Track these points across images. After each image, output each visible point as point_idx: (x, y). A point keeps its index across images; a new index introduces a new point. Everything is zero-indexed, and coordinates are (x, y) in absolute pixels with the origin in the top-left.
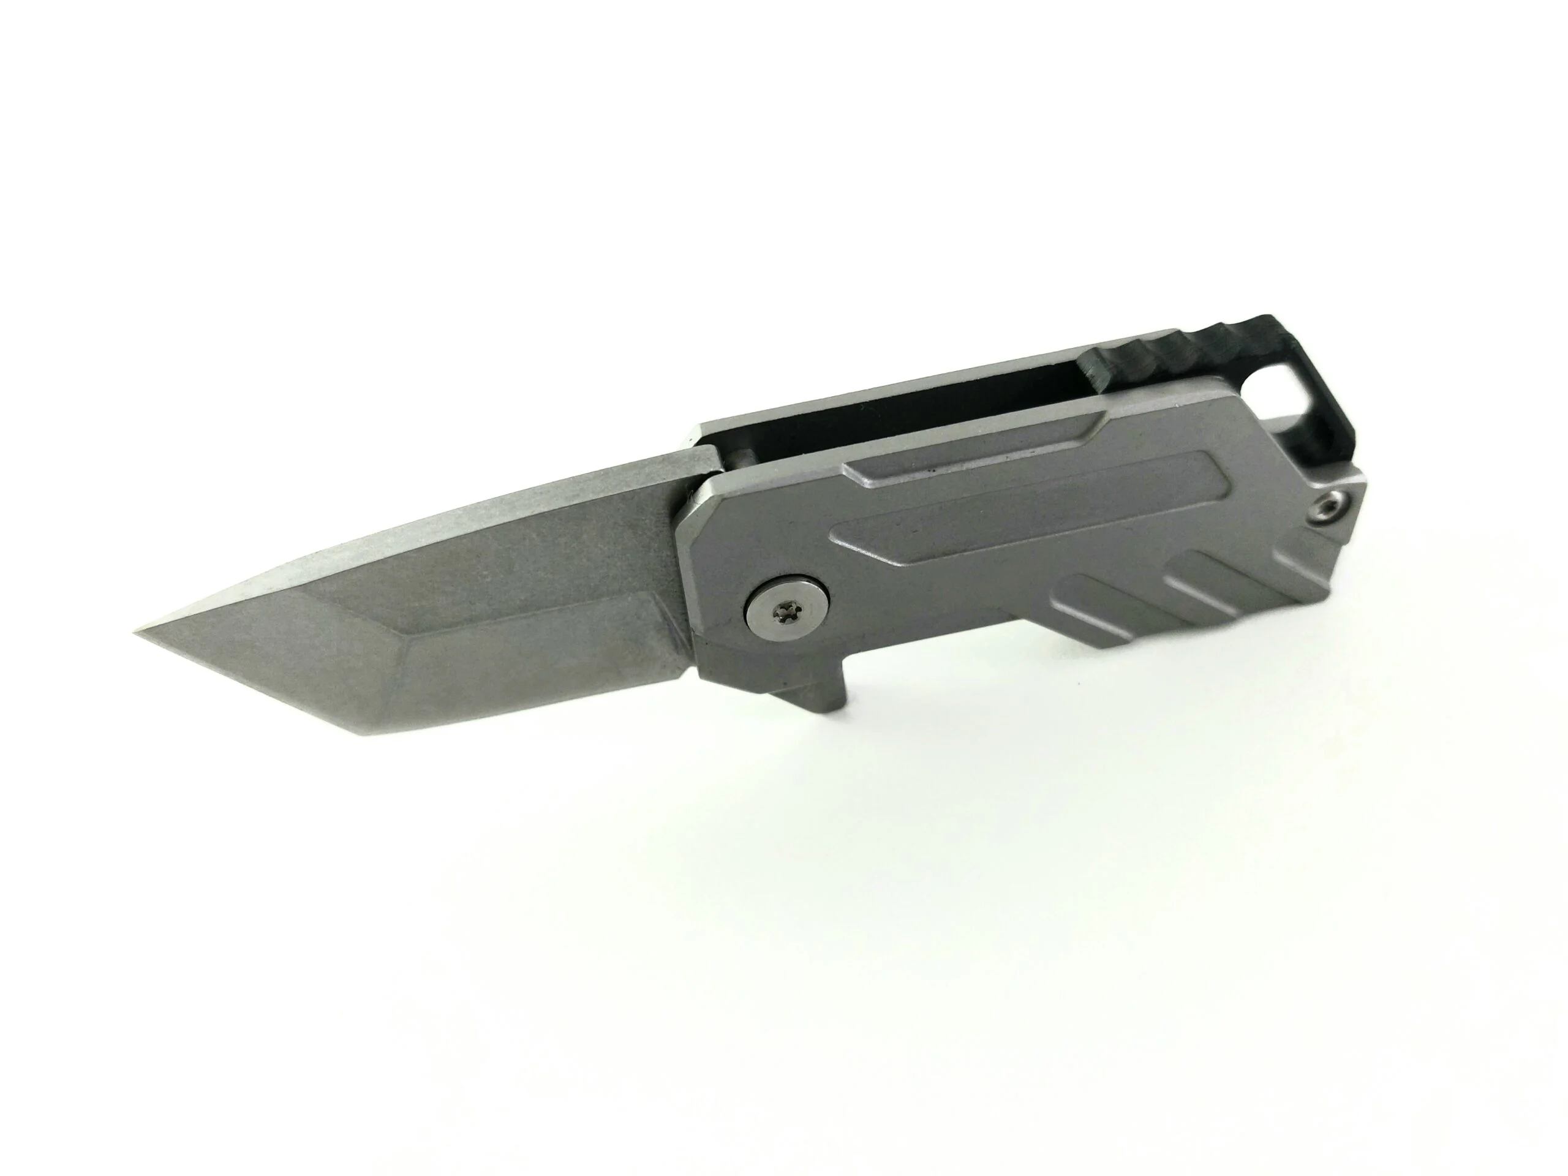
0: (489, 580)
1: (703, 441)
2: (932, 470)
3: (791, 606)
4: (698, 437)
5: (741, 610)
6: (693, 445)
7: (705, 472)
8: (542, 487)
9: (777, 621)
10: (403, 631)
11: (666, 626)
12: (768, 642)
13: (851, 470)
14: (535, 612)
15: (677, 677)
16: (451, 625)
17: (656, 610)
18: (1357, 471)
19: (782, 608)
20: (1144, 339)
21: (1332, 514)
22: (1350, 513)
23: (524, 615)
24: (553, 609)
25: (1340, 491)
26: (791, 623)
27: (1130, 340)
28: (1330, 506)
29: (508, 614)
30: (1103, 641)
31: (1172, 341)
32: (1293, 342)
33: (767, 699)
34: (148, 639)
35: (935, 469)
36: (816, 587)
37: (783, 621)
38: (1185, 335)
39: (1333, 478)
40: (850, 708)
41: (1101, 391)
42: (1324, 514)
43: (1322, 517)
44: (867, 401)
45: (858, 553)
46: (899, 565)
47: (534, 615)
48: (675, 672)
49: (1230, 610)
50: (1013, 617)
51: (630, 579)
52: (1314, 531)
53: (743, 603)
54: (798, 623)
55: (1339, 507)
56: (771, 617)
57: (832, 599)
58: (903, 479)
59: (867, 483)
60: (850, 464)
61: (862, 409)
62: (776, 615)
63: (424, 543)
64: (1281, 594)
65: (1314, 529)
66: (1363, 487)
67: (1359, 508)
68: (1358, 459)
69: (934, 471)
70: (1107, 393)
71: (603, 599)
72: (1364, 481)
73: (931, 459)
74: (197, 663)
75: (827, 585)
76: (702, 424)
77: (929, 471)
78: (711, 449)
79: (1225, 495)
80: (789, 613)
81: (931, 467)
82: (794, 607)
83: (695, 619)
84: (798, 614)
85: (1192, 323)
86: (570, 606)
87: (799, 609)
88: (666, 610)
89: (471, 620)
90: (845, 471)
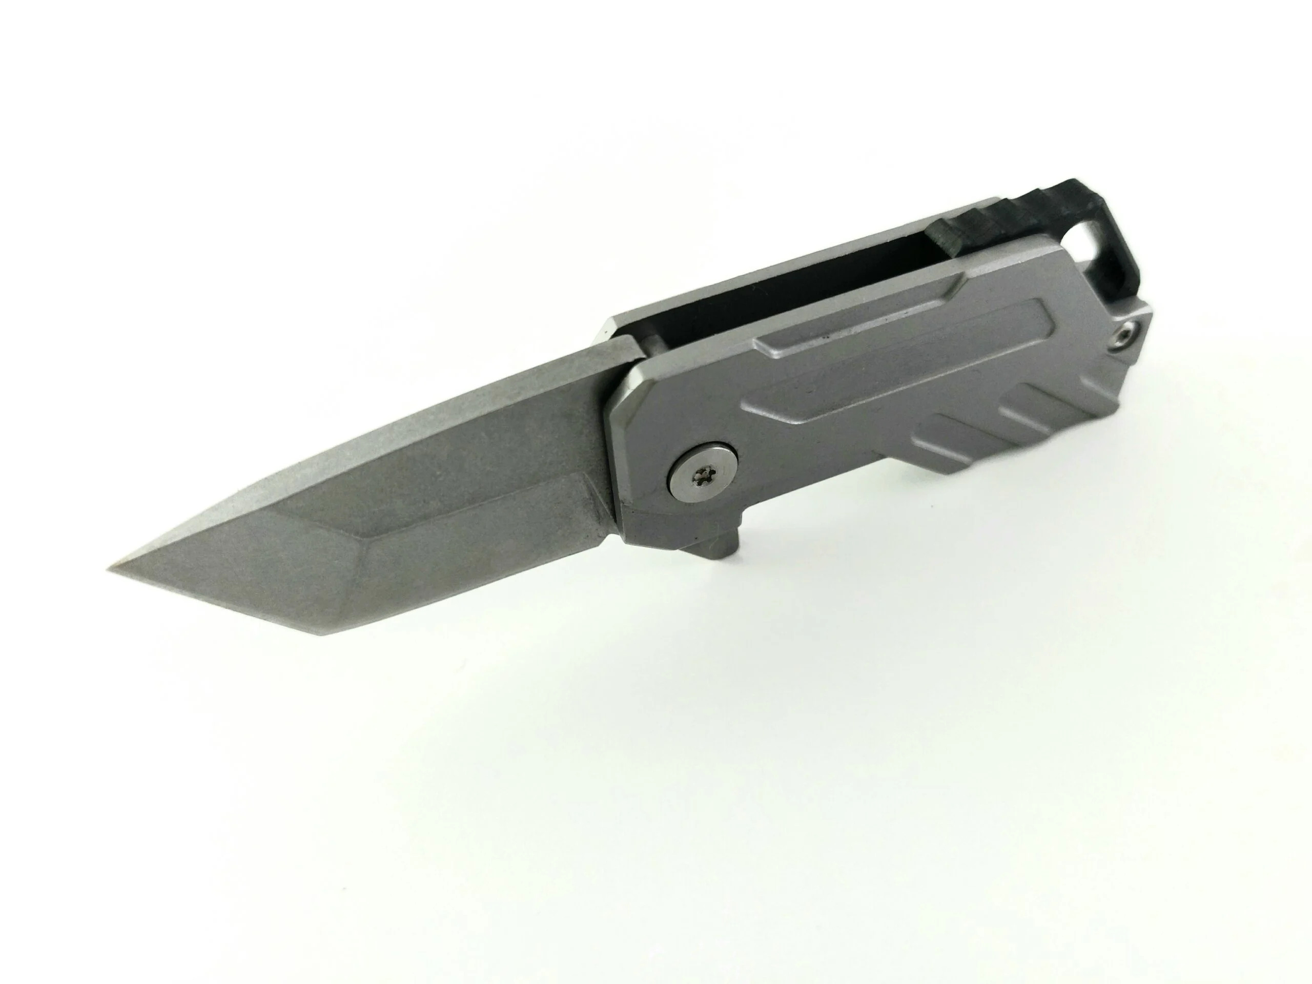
0: (441, 479)
1: (619, 332)
2: (826, 337)
3: (705, 470)
4: (613, 329)
5: (665, 480)
6: (610, 336)
7: (631, 360)
8: (483, 388)
9: (695, 485)
10: (364, 535)
11: (592, 501)
12: (686, 504)
13: (761, 344)
14: (482, 503)
15: (598, 546)
16: (407, 525)
17: (584, 488)
18: (1144, 304)
19: (697, 473)
20: (980, 207)
21: (1126, 341)
22: (1140, 338)
23: (472, 506)
24: (497, 498)
25: (1133, 322)
26: (707, 485)
27: (967, 210)
28: (1125, 334)
29: (458, 508)
30: (949, 467)
31: (1002, 208)
32: (1100, 200)
33: (678, 553)
34: (122, 574)
35: (829, 336)
36: (729, 451)
37: (699, 484)
38: (1012, 201)
39: (1127, 312)
40: (741, 552)
41: (955, 254)
42: (1120, 342)
43: (1119, 344)
44: (757, 282)
45: (764, 418)
46: (796, 423)
47: (480, 505)
48: (596, 541)
49: (1045, 429)
50: (882, 457)
51: (564, 464)
52: (1113, 358)
53: (666, 474)
54: (712, 484)
55: (1131, 335)
56: (691, 482)
57: (739, 459)
58: (804, 347)
59: (776, 354)
60: (760, 339)
61: (753, 290)
62: (694, 480)
63: (383, 452)
64: (1083, 412)
65: (1112, 355)
66: (1150, 315)
67: (1146, 333)
68: (1143, 293)
69: (828, 337)
70: (960, 256)
71: (541, 484)
72: (1150, 312)
73: (824, 327)
74: (170, 590)
75: (736, 448)
76: (615, 317)
77: (824, 338)
78: (629, 339)
79: (1051, 332)
80: (706, 477)
81: (826, 334)
82: (708, 470)
83: (624, 491)
84: (713, 476)
85: (1014, 191)
86: (512, 494)
87: (713, 472)
88: (594, 486)
89: (426, 517)
90: (755, 344)
